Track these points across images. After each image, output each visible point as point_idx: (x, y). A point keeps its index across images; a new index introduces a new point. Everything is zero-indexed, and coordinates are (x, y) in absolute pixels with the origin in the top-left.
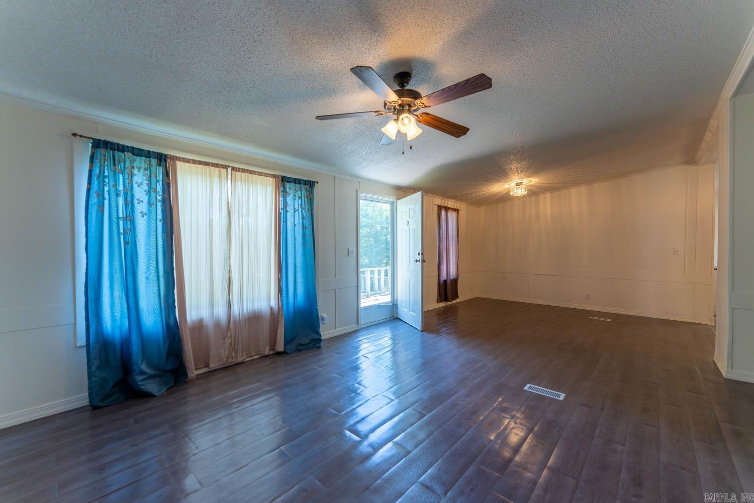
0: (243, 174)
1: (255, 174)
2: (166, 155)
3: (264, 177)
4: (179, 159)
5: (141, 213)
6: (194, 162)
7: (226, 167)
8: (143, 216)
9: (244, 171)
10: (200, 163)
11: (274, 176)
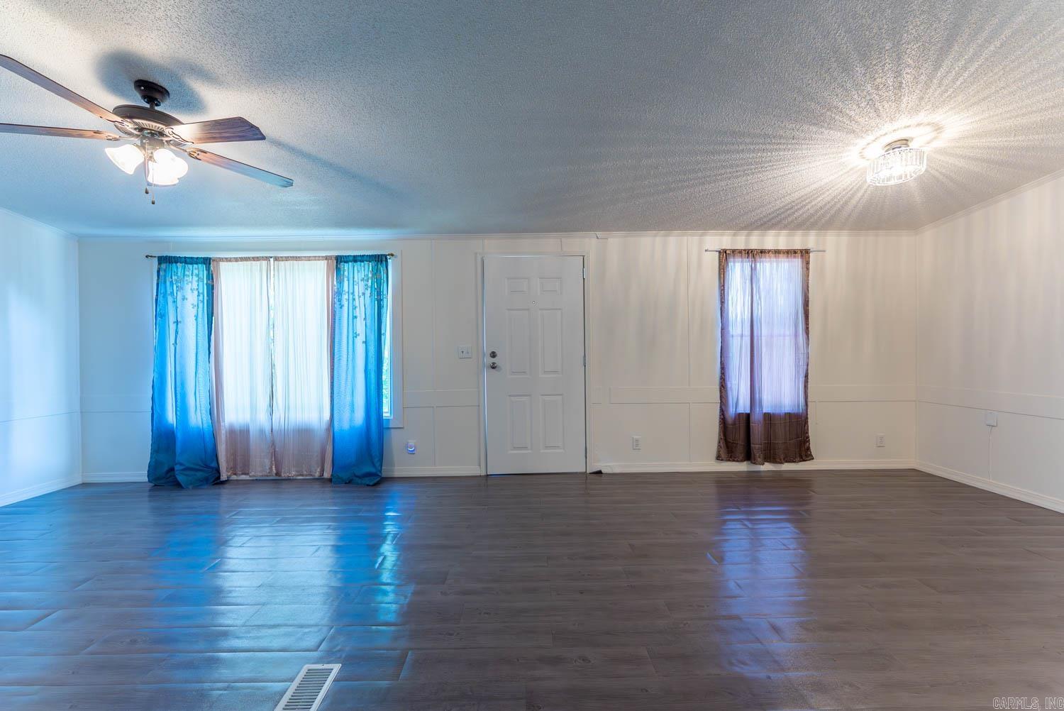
0: (288, 263)
1: (302, 260)
2: (210, 259)
3: (313, 262)
4: (221, 260)
5: (193, 305)
6: (236, 260)
7: (267, 259)
8: (193, 308)
9: (287, 259)
10: (243, 259)
11: (326, 258)
